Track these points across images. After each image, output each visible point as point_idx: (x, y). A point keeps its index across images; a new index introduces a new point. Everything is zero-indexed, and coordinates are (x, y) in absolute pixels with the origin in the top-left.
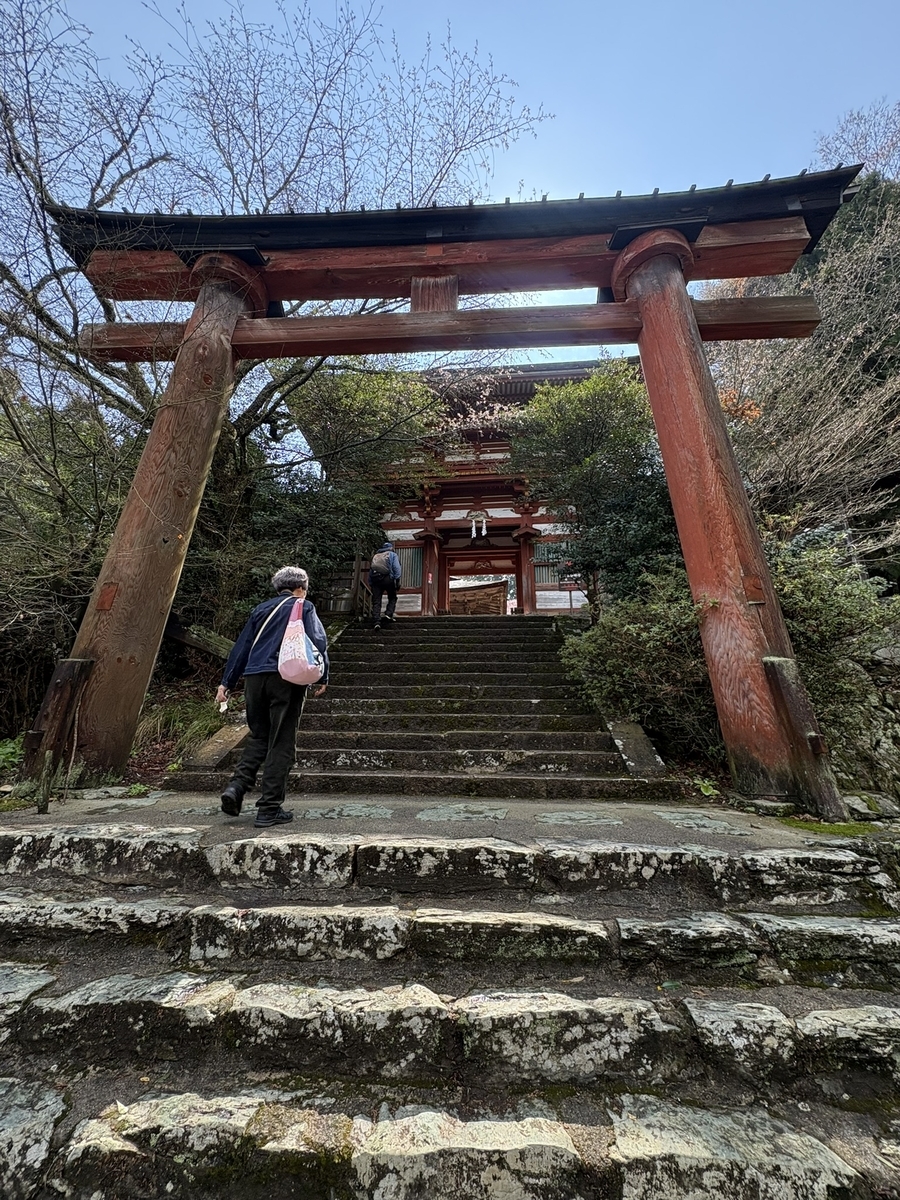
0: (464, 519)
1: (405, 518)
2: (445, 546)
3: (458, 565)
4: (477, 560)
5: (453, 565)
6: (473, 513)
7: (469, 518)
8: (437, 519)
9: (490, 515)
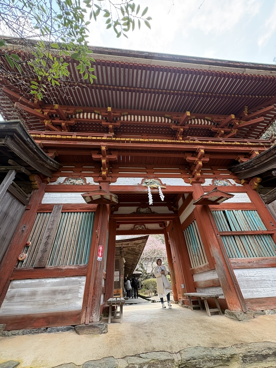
0: (139, 186)
1: (79, 182)
2: (115, 213)
3: (122, 227)
4: (136, 224)
5: (118, 227)
6: (147, 181)
7: (144, 185)
8: (112, 184)
9: (163, 183)
